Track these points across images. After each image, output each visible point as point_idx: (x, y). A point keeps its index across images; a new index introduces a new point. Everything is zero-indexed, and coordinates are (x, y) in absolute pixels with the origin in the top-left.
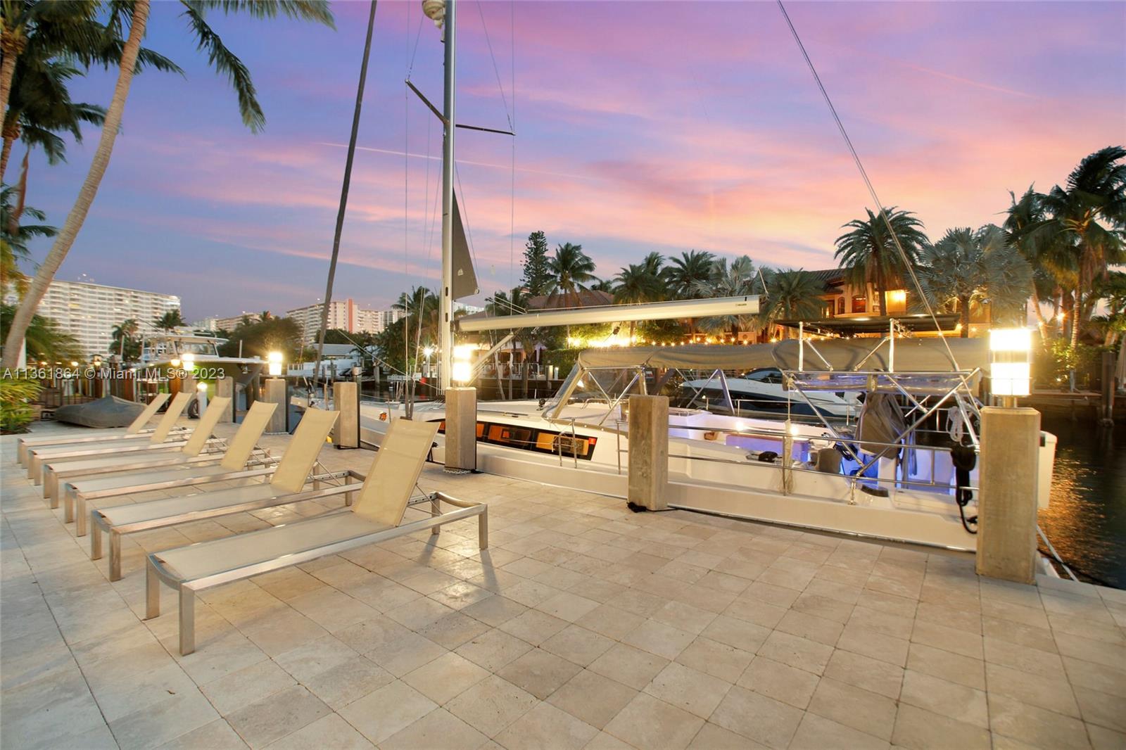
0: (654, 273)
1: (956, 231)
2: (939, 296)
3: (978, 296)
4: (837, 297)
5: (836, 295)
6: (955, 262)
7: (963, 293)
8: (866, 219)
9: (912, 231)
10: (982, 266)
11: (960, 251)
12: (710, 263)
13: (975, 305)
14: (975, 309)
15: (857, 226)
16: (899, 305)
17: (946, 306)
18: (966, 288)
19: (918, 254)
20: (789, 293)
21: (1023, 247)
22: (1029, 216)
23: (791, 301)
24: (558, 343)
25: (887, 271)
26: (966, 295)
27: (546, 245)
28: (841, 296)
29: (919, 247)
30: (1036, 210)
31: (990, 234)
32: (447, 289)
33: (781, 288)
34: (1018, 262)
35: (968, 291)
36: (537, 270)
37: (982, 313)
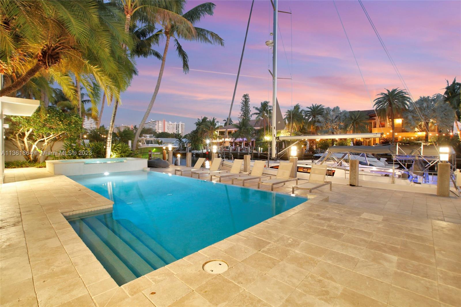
0: (298, 112)
1: (424, 97)
2: (416, 122)
3: (433, 122)
4: (373, 121)
5: (372, 121)
6: (423, 109)
7: (426, 121)
8: (386, 92)
9: (405, 97)
10: (434, 111)
11: (425, 105)
12: (323, 109)
13: (431, 125)
14: (431, 126)
15: (383, 95)
16: (399, 124)
17: (419, 125)
18: (427, 119)
19: (407, 106)
20: (355, 120)
21: (451, 103)
22: (454, 91)
23: (356, 123)
24: (261, 138)
25: (395, 112)
26: (427, 121)
27: (249, 99)
28: (375, 121)
29: (408, 103)
30: (457, 88)
31: (437, 98)
32: (274, 127)
33: (352, 119)
34: (449, 109)
35: (428, 120)
36: (246, 109)
37: (434, 128)
